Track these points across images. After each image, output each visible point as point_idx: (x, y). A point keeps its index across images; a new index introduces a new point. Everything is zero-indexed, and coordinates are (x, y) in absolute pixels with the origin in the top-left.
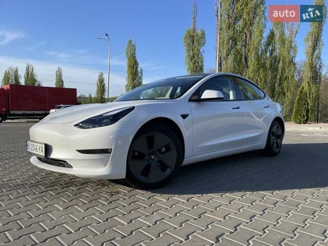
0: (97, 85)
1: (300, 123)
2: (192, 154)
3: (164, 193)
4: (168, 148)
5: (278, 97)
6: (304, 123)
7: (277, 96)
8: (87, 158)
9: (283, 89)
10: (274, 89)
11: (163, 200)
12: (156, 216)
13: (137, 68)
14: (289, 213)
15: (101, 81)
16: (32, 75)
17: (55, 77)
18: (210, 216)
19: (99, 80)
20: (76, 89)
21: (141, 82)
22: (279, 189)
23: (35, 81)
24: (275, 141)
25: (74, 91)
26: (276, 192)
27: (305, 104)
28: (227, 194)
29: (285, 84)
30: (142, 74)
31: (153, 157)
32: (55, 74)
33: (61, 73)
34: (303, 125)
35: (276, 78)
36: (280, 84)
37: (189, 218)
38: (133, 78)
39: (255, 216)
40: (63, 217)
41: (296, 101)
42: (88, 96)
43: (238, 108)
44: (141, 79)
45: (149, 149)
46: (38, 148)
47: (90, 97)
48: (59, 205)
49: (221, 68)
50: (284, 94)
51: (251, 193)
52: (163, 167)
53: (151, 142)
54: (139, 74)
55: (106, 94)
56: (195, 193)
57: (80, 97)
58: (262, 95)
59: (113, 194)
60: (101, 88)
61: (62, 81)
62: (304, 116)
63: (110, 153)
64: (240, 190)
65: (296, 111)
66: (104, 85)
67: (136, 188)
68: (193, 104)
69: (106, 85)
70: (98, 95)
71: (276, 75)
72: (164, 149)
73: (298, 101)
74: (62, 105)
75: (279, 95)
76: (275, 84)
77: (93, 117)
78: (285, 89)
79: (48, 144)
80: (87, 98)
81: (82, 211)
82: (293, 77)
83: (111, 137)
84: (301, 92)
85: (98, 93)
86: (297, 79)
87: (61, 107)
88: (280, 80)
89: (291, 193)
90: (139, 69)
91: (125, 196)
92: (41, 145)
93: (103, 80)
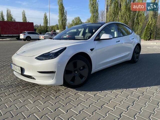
0: (44, 19)
1: (146, 40)
2: (95, 68)
3: (82, 91)
4: (84, 67)
5: (136, 26)
6: (149, 40)
7: (135, 24)
8: (43, 76)
9: (138, 21)
10: (134, 21)
11: (82, 95)
12: (80, 108)
13: (64, 11)
14: (146, 104)
15: (46, 17)
16: (10, 15)
17: (22, 15)
18: (107, 107)
19: (44, 17)
20: (33, 23)
21: (66, 18)
22: (140, 87)
23: (12, 18)
24: (136, 55)
25: (32, 23)
26: (138, 88)
27: (149, 31)
28: (114, 91)
29: (140, 18)
30: (66, 14)
31: (76, 72)
32: (22, 14)
33: (25, 13)
34: (148, 41)
35: (135, 15)
36: (137, 19)
37: (97, 108)
38: (62, 16)
39: (129, 106)
40: (33, 108)
41: (145, 28)
42: (39, 25)
43: (119, 41)
44: (66, 16)
45: (74, 68)
46: (17, 69)
47: (41, 26)
48: (31, 100)
49: (107, 11)
50: (139, 23)
51: (126, 90)
52: (81, 77)
53: (75, 65)
54: (65, 14)
55: (49, 24)
56: (98, 91)
57: (35, 26)
58: (131, 31)
59: (57, 91)
60: (45, 21)
61: (26, 18)
62: (149, 37)
63: (55, 73)
64: (120, 88)
65: (145, 34)
66: (47, 19)
67: (68, 88)
68: (96, 42)
69: (48, 20)
70: (44, 25)
71: (135, 14)
72: (82, 68)
73: (147, 29)
74: (26, 32)
75: (136, 24)
76: (134, 19)
77: (45, 54)
78: (140, 21)
79: (22, 67)
80: (39, 26)
81: (43, 104)
82: (144, 14)
83: (55, 63)
84: (148, 24)
85: (44, 24)
86: (145, 15)
87: (25, 32)
88: (137, 16)
89: (146, 89)
90: (65, 11)
91: (63, 92)
92: (19, 68)
93: (47, 17)
